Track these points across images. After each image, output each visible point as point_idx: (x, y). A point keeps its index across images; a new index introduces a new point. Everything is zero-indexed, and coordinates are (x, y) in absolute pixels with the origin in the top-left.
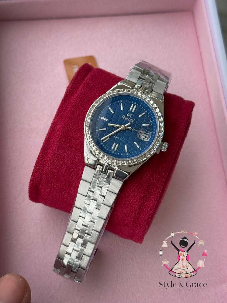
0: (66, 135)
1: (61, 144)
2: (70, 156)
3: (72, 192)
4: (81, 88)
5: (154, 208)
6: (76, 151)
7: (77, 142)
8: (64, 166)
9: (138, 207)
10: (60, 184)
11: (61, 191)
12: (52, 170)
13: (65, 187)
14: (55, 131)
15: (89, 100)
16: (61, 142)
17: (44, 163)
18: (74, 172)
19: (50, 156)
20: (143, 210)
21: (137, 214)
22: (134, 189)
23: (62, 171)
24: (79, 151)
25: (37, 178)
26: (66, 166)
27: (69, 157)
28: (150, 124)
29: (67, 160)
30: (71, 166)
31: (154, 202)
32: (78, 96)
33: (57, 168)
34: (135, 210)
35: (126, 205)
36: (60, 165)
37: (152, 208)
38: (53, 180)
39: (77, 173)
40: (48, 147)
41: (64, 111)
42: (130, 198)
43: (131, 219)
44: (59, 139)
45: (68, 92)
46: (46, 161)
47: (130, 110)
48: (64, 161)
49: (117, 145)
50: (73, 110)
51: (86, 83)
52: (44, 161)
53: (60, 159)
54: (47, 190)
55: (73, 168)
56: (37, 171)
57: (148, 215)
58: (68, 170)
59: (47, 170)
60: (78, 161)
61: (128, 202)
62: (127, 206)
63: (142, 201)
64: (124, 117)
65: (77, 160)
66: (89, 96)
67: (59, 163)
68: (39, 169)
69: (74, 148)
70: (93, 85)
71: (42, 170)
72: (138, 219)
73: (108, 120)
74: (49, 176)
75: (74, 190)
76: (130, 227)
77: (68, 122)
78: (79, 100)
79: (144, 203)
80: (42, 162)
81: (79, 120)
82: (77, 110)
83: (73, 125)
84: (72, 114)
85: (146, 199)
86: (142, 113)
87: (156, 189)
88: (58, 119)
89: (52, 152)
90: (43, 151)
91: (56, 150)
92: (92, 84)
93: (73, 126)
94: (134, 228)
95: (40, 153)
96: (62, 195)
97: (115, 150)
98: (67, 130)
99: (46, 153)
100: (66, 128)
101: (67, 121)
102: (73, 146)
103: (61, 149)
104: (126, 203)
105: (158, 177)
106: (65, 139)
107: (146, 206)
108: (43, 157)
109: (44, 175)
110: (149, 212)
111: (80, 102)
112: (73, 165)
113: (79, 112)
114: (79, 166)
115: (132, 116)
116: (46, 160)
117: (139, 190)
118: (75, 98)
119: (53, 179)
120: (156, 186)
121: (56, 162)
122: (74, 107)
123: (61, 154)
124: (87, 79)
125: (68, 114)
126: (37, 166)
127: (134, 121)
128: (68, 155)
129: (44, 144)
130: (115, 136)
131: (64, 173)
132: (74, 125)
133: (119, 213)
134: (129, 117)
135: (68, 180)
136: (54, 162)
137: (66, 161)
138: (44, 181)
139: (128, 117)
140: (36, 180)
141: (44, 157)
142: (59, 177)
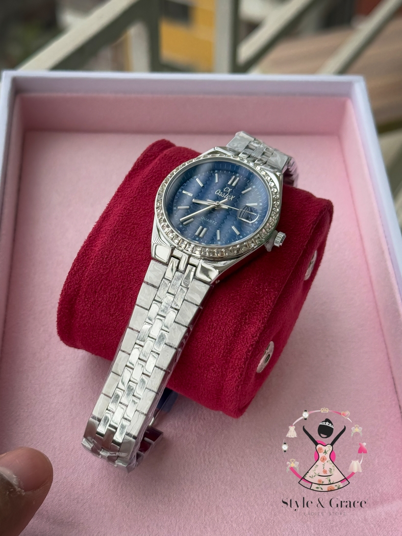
2: (129, 250)
3: (127, 307)
5: (258, 335)
8: (119, 265)
9: (231, 331)
10: (109, 294)
11: (110, 306)
12: (98, 271)
13: (116, 298)
19: (98, 250)
20: (239, 337)
21: (230, 344)
22: (226, 301)
23: (114, 273)
25: (74, 285)
26: (122, 264)
27: (127, 251)
28: (259, 204)
30: (130, 264)
33: (107, 268)
34: (226, 336)
35: (212, 328)
36: (112, 263)
38: (99, 288)
42: (220, 316)
46: (91, 258)
47: (229, 183)
48: (118, 257)
49: (205, 229)
52: (87, 259)
53: (113, 254)
54: (88, 306)
55: (133, 267)
56: (75, 274)
57: (247, 346)
58: (124, 272)
59: (90, 271)
61: (216, 324)
62: (213, 330)
64: (218, 192)
67: (111, 260)
68: (78, 270)
69: (136, 239)
71: (83, 271)
72: (230, 354)
73: (193, 195)
74: (92, 280)
75: (130, 303)
76: (218, 369)
79: (241, 325)
80: (84, 259)
85: (246, 319)
86: (248, 188)
87: (263, 306)
89: (101, 244)
91: (108, 241)
96: (110, 315)
97: (201, 236)
102: (135, 235)
103: (116, 240)
104: (213, 325)
105: (267, 287)
107: (245, 331)
108: (87, 252)
109: (85, 279)
110: (249, 342)
112: (133, 264)
115: (232, 192)
116: (91, 256)
117: (235, 303)
120: (263, 301)
121: (106, 259)
123: (116, 246)
127: (233, 199)
128: (126, 249)
130: (203, 218)
131: (118, 276)
135: (122, 287)
136: (103, 259)
137: (122, 257)
138: (84, 290)
139: (225, 192)
140: (72, 289)
142: (109, 283)
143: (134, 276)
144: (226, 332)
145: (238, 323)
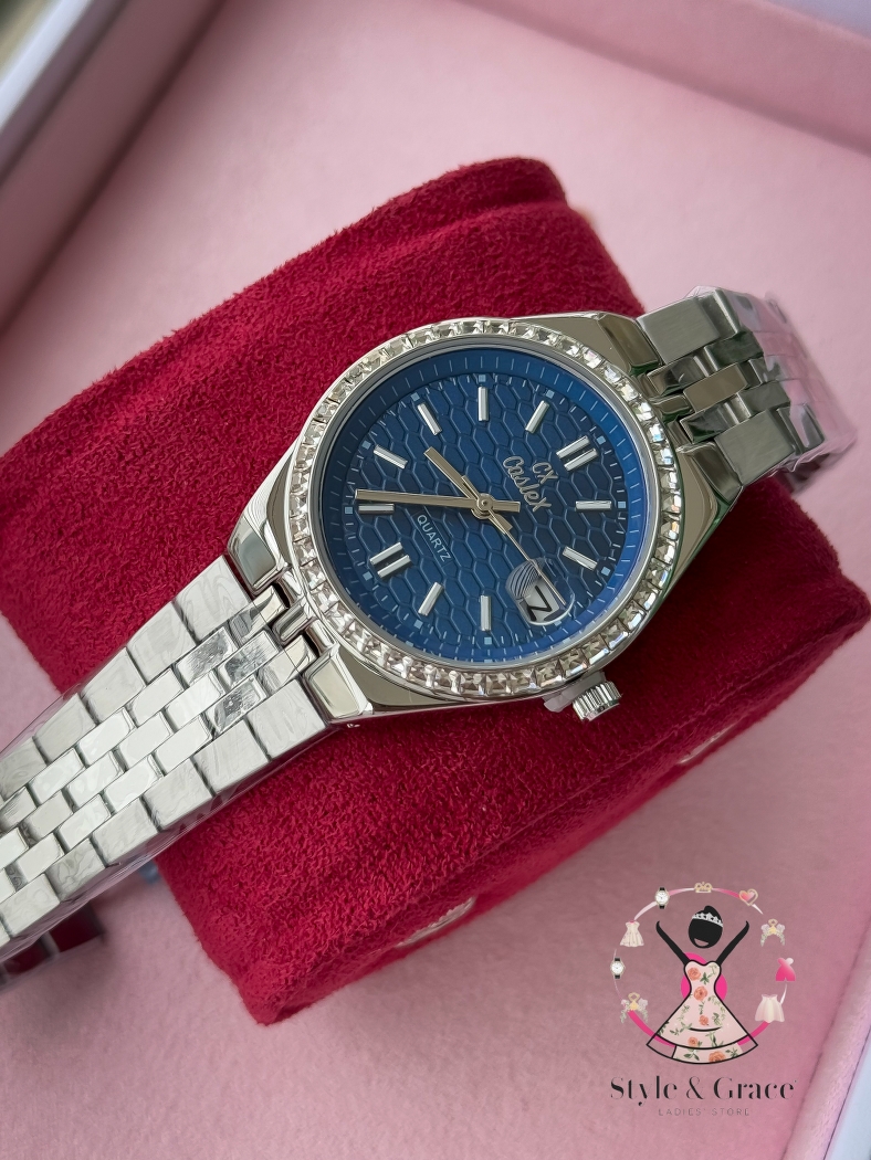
0: (240, 381)
1: (199, 405)
2: (199, 475)
3: (113, 625)
4: (436, 236)
5: (388, 917)
6: (234, 471)
7: (268, 437)
8: (150, 501)
9: (323, 865)
10: (88, 562)
11: (78, 592)
12: (94, 483)
13: (99, 585)
14: (215, 336)
15: (433, 302)
16: (204, 394)
17: (86, 435)
18: (170, 550)
19: (123, 423)
20: (336, 893)
21: (305, 894)
22: (356, 780)
23: (127, 516)
24: (249, 481)
25: (21, 477)
26: (158, 505)
27: (191, 475)
28: (599, 567)
29: (174, 484)
30: (176, 517)
31: (404, 895)
32: (404, 258)
33: (117, 492)
34: (305, 871)
35: (281, 826)
36: (136, 484)
37: (377, 914)
38: (73, 529)
39: (179, 565)
40: (141, 384)
41: (306, 283)
42: (316, 808)
43: (267, 895)
44: (204, 381)
46: (96, 434)
47: (561, 453)
48: (159, 479)
49: (405, 560)
50: (339, 302)
52: (87, 429)
53: (153, 459)
54: (29, 552)
55: (179, 532)
56: (37, 451)
57: (342, 929)
58: (153, 528)
59: (74, 469)
60: (218, 516)
61: (297, 821)
62: (283, 832)
63: (357, 854)
64: (513, 463)
65: (214, 511)
66: (444, 290)
67: (137, 476)
68: (49, 446)
69: (236, 453)
71: (60, 458)
72: (294, 915)
73: (439, 434)
74: (67, 497)
75: (124, 621)
76: (248, 927)
77: (287, 335)
79: (358, 867)
80: (77, 425)
81: (335, 358)
82: (354, 310)
83: (298, 362)
84: (324, 316)
85: (380, 857)
86: (601, 498)
87: (449, 849)
88: (262, 299)
89: (142, 412)
90: (112, 383)
91: (161, 416)
93: (294, 363)
94: (260, 944)
95: (96, 387)
96: (70, 613)
97: (382, 572)
98: (260, 362)
99: (117, 402)
100: (259, 354)
101: (287, 331)
102: (239, 441)
103: (183, 423)
104: (288, 819)
105: (490, 800)
106: (228, 395)
107: (361, 885)
108: (97, 410)
109: (53, 483)
110: (354, 921)
111: (390, 286)
112: (185, 521)
113: (358, 324)
114: (207, 540)
115: (550, 483)
116: (100, 428)
117: (374, 799)
118: (383, 259)
119: (73, 524)
120: (456, 834)
121: (127, 463)
122: (358, 291)
123: (171, 443)
124: (488, 217)
125: (310, 304)
126: (49, 426)
127: (542, 509)
128: (192, 466)
129: (136, 359)
130: (422, 519)
131: (131, 529)
132: (301, 364)
133: (238, 838)
134: (534, 480)
135: (127, 567)
136: (121, 458)
137: (171, 484)
138: (40, 507)
139: (532, 475)
140: (12, 484)
141: (99, 414)
142: (103, 530)
143: (170, 556)
144: (310, 860)
145: (353, 856)
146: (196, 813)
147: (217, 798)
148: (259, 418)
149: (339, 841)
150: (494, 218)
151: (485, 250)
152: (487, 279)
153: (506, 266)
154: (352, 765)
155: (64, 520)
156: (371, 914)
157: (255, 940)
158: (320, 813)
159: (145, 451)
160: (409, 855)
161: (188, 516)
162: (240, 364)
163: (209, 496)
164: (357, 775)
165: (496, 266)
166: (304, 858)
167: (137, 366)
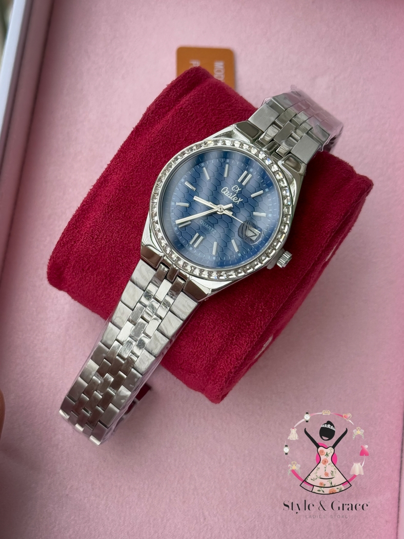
0: (122, 196)
1: (111, 210)
2: (121, 234)
3: (113, 295)
4: (168, 116)
5: (243, 358)
6: (132, 228)
7: (139, 212)
8: (109, 249)
9: (215, 349)
10: (97, 277)
11: (97, 288)
12: (87, 250)
13: (103, 283)
14: (108, 183)
15: (177, 142)
16: (112, 205)
17: (78, 234)
18: (122, 263)
19: (89, 226)
22: (215, 318)
23: (103, 257)
25: (62, 256)
28: (267, 215)
30: (120, 252)
31: (245, 349)
32: (160, 130)
33: (96, 250)
35: (196, 341)
36: (102, 245)
37: (239, 358)
39: (127, 267)
40: (89, 209)
41: (130, 152)
42: (205, 332)
44: (110, 201)
45: (146, 118)
47: (240, 180)
48: (109, 241)
49: (201, 238)
50: (144, 155)
51: (181, 108)
52: (78, 232)
53: (104, 235)
54: (75, 280)
56: (64, 245)
57: (230, 367)
59: (79, 247)
60: (133, 246)
61: (201, 338)
63: (225, 341)
64: (225, 190)
65: (131, 245)
66: (178, 136)
67: (101, 242)
68: (67, 242)
69: (131, 222)
70: (192, 116)
71: (72, 245)
72: (212, 369)
73: (196, 190)
74: (80, 258)
75: (117, 292)
76: (199, 377)
77: (132, 174)
78: (159, 138)
79: (227, 345)
80: (74, 232)
81: (151, 175)
82: (151, 156)
83: (139, 182)
84: (141, 162)
85: (233, 339)
86: (259, 190)
87: (255, 328)
88: (118, 163)
89: (93, 219)
90: (79, 213)
91: (101, 219)
92: (191, 113)
93: (137, 183)
94: (205, 381)
95: (74, 216)
96: (97, 295)
97: (195, 246)
98: (126, 187)
99: (84, 219)
100: (125, 184)
101: (131, 172)
102: (130, 217)
103: (109, 218)
104: (198, 338)
105: (262, 307)
106: (120, 203)
108: (78, 224)
109: (74, 254)
111: (160, 142)
112: (123, 252)
113: (154, 160)
114: (133, 256)
115: (240, 192)
116: (82, 230)
117: (223, 322)
118: (153, 133)
119: (86, 266)
120: (255, 322)
121: (96, 239)
122: (149, 149)
125: (135, 160)
126: (64, 236)
127: (241, 202)
128: (118, 232)
129: (84, 201)
130: (202, 222)
132: (140, 182)
134: (234, 193)
135: (110, 274)
136: (93, 238)
138: (73, 264)
140: (60, 259)
144: (210, 349)
145: (224, 343)
146: (166, 347)
147: (171, 341)
148: (133, 207)
149: (217, 339)
150: (186, 101)
151: (187, 114)
152: (192, 125)
153: (197, 118)
154: (211, 313)
155: (83, 266)
156: (237, 359)
157: (203, 380)
158: (207, 333)
159: (100, 233)
160: (242, 336)
161: (123, 250)
162: (119, 190)
163: (127, 240)
164: (214, 316)
165: (193, 119)
166: (208, 349)
167: (85, 203)
